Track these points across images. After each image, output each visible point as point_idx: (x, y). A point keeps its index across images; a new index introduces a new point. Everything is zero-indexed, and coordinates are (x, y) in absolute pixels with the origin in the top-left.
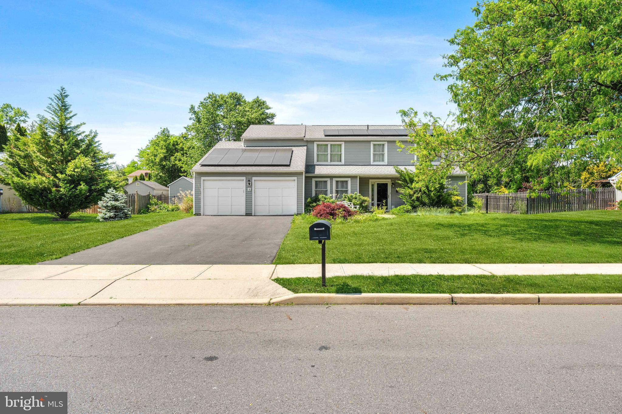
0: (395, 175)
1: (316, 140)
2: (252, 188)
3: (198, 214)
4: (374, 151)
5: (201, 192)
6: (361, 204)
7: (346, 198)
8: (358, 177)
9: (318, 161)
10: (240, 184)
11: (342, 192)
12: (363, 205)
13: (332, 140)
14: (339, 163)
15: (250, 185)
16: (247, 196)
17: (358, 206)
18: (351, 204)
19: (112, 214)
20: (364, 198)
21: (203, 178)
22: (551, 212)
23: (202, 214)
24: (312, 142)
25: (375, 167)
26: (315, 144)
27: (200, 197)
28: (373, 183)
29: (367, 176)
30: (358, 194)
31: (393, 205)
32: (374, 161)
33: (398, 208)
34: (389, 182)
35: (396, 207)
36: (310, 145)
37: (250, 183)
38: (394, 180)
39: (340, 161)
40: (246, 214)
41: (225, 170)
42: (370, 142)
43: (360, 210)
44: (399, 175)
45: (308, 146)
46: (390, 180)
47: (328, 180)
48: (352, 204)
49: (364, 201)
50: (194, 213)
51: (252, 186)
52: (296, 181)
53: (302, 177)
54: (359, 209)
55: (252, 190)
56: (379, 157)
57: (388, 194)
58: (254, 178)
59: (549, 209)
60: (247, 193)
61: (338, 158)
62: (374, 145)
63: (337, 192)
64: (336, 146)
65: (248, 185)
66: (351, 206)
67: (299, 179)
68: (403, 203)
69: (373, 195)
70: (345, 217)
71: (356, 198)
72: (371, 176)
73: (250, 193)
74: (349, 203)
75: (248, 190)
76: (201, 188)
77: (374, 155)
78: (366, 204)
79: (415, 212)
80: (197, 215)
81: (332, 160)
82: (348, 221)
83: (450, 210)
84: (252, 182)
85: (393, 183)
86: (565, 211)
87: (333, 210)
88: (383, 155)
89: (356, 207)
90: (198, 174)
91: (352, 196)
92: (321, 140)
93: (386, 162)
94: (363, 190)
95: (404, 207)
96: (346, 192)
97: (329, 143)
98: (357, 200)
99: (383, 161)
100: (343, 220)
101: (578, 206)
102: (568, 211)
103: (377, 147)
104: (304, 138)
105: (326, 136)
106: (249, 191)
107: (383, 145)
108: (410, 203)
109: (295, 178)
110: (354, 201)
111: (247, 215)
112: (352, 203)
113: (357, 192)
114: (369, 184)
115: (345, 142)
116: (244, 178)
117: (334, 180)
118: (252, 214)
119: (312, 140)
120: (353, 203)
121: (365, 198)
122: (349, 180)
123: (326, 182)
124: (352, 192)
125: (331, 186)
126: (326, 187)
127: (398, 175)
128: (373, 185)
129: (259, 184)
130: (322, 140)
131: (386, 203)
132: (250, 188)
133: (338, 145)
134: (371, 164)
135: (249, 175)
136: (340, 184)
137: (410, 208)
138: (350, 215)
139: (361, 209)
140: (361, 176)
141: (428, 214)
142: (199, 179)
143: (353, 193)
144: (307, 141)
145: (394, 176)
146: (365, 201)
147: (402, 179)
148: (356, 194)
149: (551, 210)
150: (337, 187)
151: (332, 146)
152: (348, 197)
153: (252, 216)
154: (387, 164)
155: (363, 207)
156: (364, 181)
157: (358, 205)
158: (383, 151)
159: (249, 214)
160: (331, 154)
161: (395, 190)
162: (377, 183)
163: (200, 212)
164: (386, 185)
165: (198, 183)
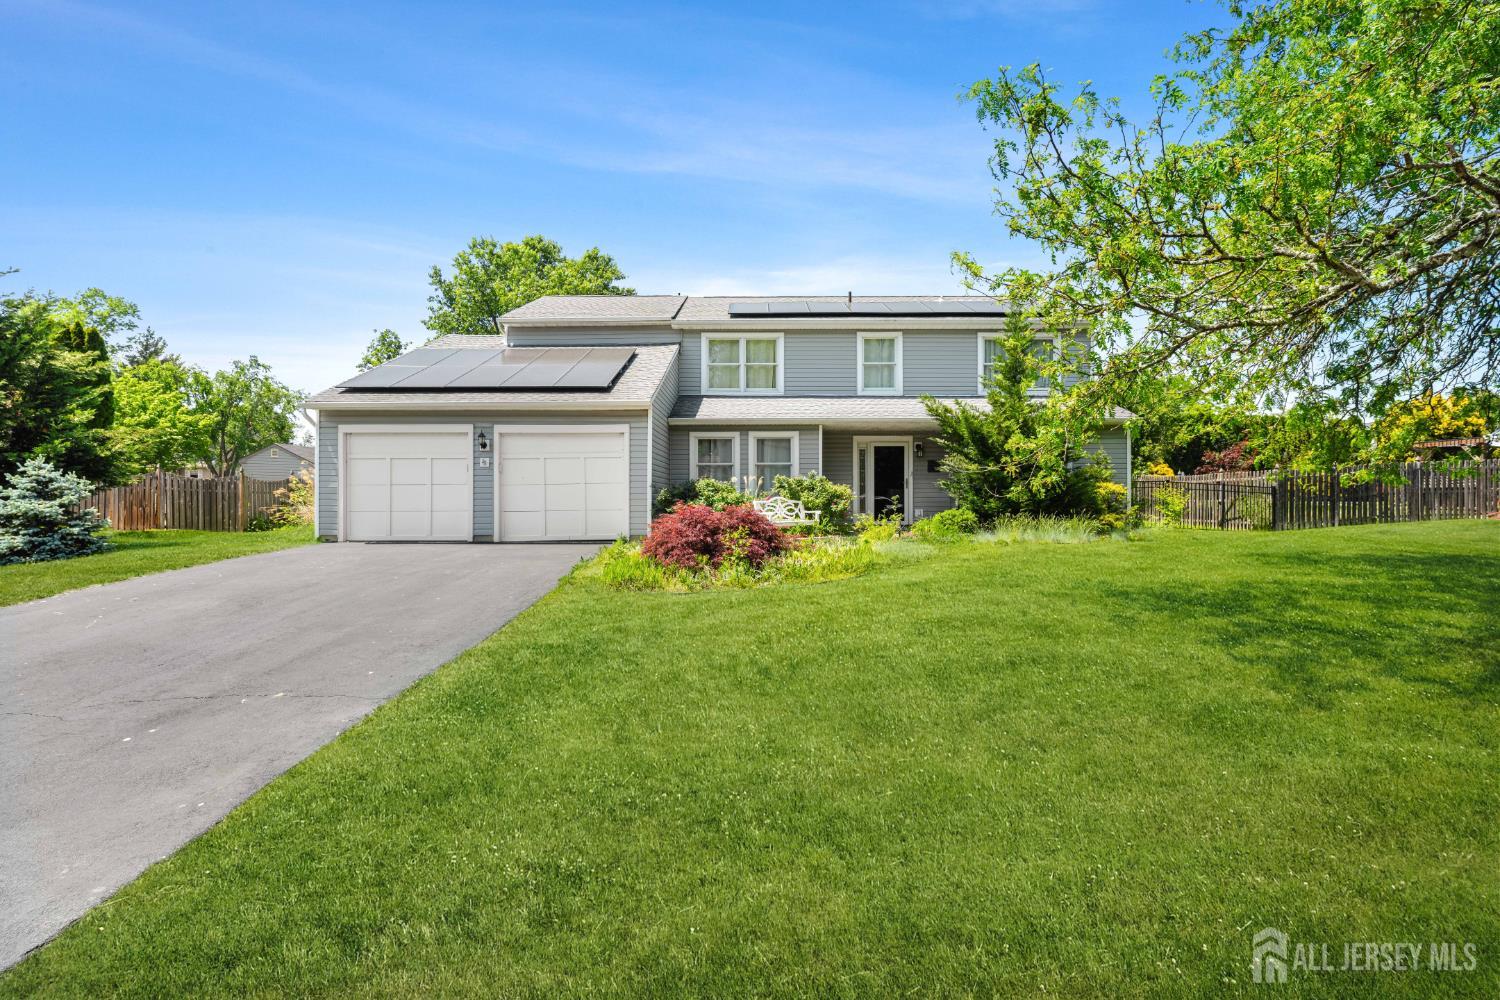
0: (926, 421)
1: (706, 328)
2: (492, 458)
3: (327, 538)
4: (867, 358)
5: (336, 470)
6: (826, 507)
7: (783, 487)
8: (821, 427)
9: (711, 386)
10: (459, 442)
11: (776, 470)
12: (834, 508)
13: (752, 328)
14: (770, 392)
15: (488, 448)
16: (477, 484)
17: (818, 513)
18: (796, 505)
20: (836, 487)
21: (343, 428)
22: (1336, 524)
23: (341, 538)
24: (697, 333)
25: (867, 401)
26: (705, 338)
27: (332, 485)
28: (863, 447)
29: (844, 426)
30: (820, 476)
31: (920, 507)
32: (866, 385)
33: (937, 517)
34: (908, 444)
35: (929, 514)
36: (688, 342)
37: (488, 442)
38: (922, 438)
39: (774, 386)
40: (474, 536)
42: (854, 332)
43: (824, 523)
44: (938, 422)
45: (684, 344)
46: (910, 438)
47: (736, 436)
48: (801, 506)
49: (834, 498)
50: (317, 535)
51: (492, 451)
52: (627, 436)
53: (643, 424)
54: (821, 520)
55: (491, 463)
56: (880, 374)
57: (906, 477)
58: (498, 429)
59: (1333, 517)
60: (478, 472)
61: (767, 380)
62: (867, 341)
63: (761, 470)
64: (763, 346)
65: (480, 449)
66: (797, 511)
67: (637, 431)
68: (950, 504)
69: (862, 479)
70: (753, 561)
71: (811, 489)
72: (858, 426)
73: (485, 472)
74: (792, 502)
75: (482, 465)
76: (337, 458)
77: (866, 368)
78: (841, 507)
79: (992, 529)
80: (327, 541)
81: (751, 384)
82: (765, 573)
83: (1096, 523)
84: (492, 440)
85: (918, 447)
86: (1374, 521)
87: (714, 532)
88: (891, 368)
89: (810, 516)
90: (328, 416)
91: (800, 483)
92: (718, 327)
93: (900, 387)
94: (834, 467)
95: (954, 516)
96: (787, 470)
97: (743, 337)
98: (815, 493)
99: (891, 385)
100: (746, 572)
101: (1410, 508)
102: (1381, 522)
103: (874, 346)
104: (673, 321)
105: (735, 315)
106: (485, 469)
107: (892, 341)
108: (973, 502)
109: (625, 428)
110: (805, 495)
111: (478, 540)
112: (800, 502)
113: (817, 469)
114: (852, 448)
115: (788, 333)
116: (469, 428)
117: (753, 436)
118: (492, 536)
119: (695, 327)
120: (804, 503)
121: (840, 489)
122: (795, 436)
123: (728, 442)
124: (803, 471)
125: (744, 453)
126: (729, 457)
127: (934, 423)
128: (862, 453)
129: (512, 442)
130: (723, 327)
131: (901, 501)
132: (487, 460)
133: (768, 342)
134: (859, 393)
135: (485, 419)
136: (768, 450)
137: (971, 516)
138: (776, 551)
139: (825, 521)
140: (829, 424)
141: (1030, 535)
142: (333, 431)
143: (805, 474)
144: (682, 331)
145: (922, 426)
146: (840, 497)
147: (948, 433)
148: (813, 476)
149: (1336, 519)
150: (761, 456)
151: (752, 346)
152: (790, 485)
153: (493, 543)
154: (902, 393)
155: (832, 515)
156: (837, 441)
157: (816, 508)
158: (891, 357)
159: (483, 540)
160: (748, 368)
161: (926, 464)
162: (875, 448)
163: (334, 532)
164: (900, 450)
165: (328, 443)
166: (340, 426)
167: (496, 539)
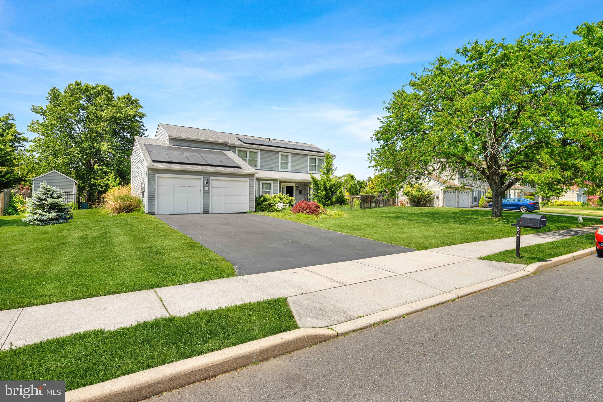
1: (238, 146)
2: (209, 187)
4: (281, 160)
5: (155, 189)
8: (278, 180)
10: (198, 182)
11: (266, 192)
13: (250, 147)
14: (256, 168)
15: (208, 184)
16: (205, 195)
17: (288, 205)
19: (54, 215)
21: (157, 175)
23: (156, 213)
24: (234, 147)
25: (282, 172)
26: (237, 150)
27: (153, 194)
28: (283, 186)
29: (282, 179)
32: (281, 168)
36: (232, 150)
37: (208, 182)
38: (298, 184)
39: (256, 166)
40: (203, 212)
41: (185, 168)
42: (279, 152)
46: (295, 184)
50: (146, 212)
52: (248, 182)
53: (253, 179)
55: (209, 189)
56: (285, 164)
57: (294, 195)
58: (211, 178)
60: (204, 191)
61: (254, 164)
62: (281, 155)
63: (263, 192)
65: (206, 184)
67: (251, 180)
75: (206, 189)
76: (155, 185)
77: (281, 163)
80: (151, 214)
85: (297, 186)
88: (287, 163)
90: (151, 170)
92: (240, 146)
93: (289, 170)
96: (269, 192)
97: (247, 150)
99: (287, 168)
103: (283, 156)
104: (229, 143)
105: (245, 143)
106: (207, 190)
107: (288, 156)
109: (248, 179)
113: (278, 192)
115: (261, 150)
116: (202, 177)
117: (261, 182)
118: (209, 211)
122: (272, 182)
124: (274, 193)
125: (258, 187)
128: (283, 188)
129: (214, 182)
130: (243, 147)
133: (254, 152)
134: (280, 170)
135: (207, 174)
136: (264, 186)
140: (280, 179)
142: (154, 176)
144: (230, 146)
150: (262, 188)
151: (251, 153)
154: (290, 171)
158: (287, 160)
159: (206, 213)
160: (249, 160)
161: (298, 191)
162: (287, 186)
163: (153, 211)
164: (293, 187)
165: (152, 180)
166: (156, 174)
167: (210, 213)
